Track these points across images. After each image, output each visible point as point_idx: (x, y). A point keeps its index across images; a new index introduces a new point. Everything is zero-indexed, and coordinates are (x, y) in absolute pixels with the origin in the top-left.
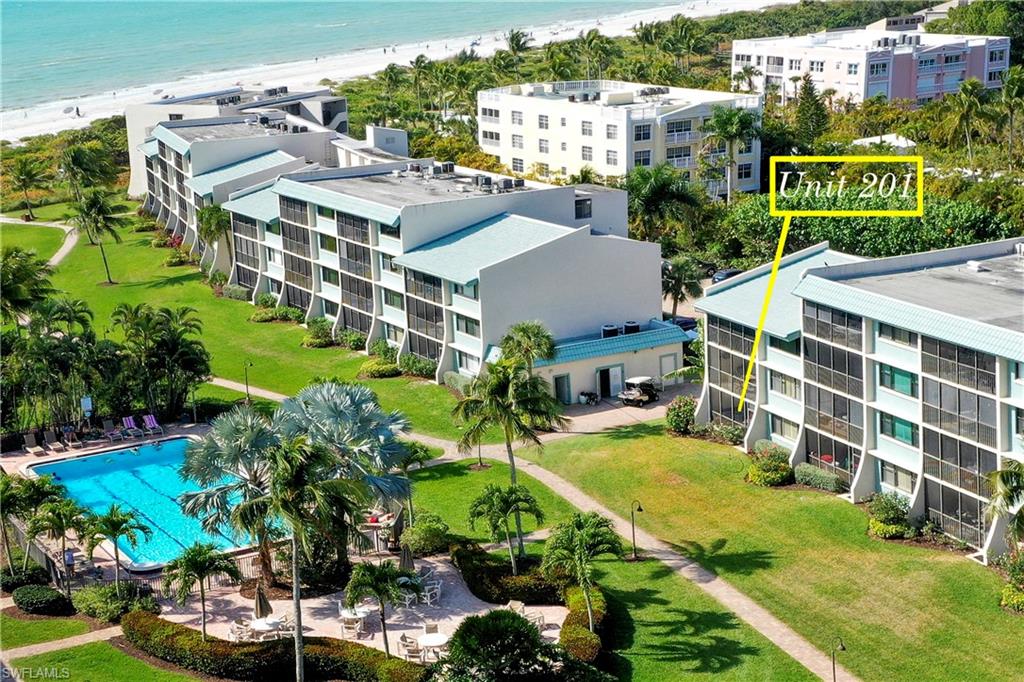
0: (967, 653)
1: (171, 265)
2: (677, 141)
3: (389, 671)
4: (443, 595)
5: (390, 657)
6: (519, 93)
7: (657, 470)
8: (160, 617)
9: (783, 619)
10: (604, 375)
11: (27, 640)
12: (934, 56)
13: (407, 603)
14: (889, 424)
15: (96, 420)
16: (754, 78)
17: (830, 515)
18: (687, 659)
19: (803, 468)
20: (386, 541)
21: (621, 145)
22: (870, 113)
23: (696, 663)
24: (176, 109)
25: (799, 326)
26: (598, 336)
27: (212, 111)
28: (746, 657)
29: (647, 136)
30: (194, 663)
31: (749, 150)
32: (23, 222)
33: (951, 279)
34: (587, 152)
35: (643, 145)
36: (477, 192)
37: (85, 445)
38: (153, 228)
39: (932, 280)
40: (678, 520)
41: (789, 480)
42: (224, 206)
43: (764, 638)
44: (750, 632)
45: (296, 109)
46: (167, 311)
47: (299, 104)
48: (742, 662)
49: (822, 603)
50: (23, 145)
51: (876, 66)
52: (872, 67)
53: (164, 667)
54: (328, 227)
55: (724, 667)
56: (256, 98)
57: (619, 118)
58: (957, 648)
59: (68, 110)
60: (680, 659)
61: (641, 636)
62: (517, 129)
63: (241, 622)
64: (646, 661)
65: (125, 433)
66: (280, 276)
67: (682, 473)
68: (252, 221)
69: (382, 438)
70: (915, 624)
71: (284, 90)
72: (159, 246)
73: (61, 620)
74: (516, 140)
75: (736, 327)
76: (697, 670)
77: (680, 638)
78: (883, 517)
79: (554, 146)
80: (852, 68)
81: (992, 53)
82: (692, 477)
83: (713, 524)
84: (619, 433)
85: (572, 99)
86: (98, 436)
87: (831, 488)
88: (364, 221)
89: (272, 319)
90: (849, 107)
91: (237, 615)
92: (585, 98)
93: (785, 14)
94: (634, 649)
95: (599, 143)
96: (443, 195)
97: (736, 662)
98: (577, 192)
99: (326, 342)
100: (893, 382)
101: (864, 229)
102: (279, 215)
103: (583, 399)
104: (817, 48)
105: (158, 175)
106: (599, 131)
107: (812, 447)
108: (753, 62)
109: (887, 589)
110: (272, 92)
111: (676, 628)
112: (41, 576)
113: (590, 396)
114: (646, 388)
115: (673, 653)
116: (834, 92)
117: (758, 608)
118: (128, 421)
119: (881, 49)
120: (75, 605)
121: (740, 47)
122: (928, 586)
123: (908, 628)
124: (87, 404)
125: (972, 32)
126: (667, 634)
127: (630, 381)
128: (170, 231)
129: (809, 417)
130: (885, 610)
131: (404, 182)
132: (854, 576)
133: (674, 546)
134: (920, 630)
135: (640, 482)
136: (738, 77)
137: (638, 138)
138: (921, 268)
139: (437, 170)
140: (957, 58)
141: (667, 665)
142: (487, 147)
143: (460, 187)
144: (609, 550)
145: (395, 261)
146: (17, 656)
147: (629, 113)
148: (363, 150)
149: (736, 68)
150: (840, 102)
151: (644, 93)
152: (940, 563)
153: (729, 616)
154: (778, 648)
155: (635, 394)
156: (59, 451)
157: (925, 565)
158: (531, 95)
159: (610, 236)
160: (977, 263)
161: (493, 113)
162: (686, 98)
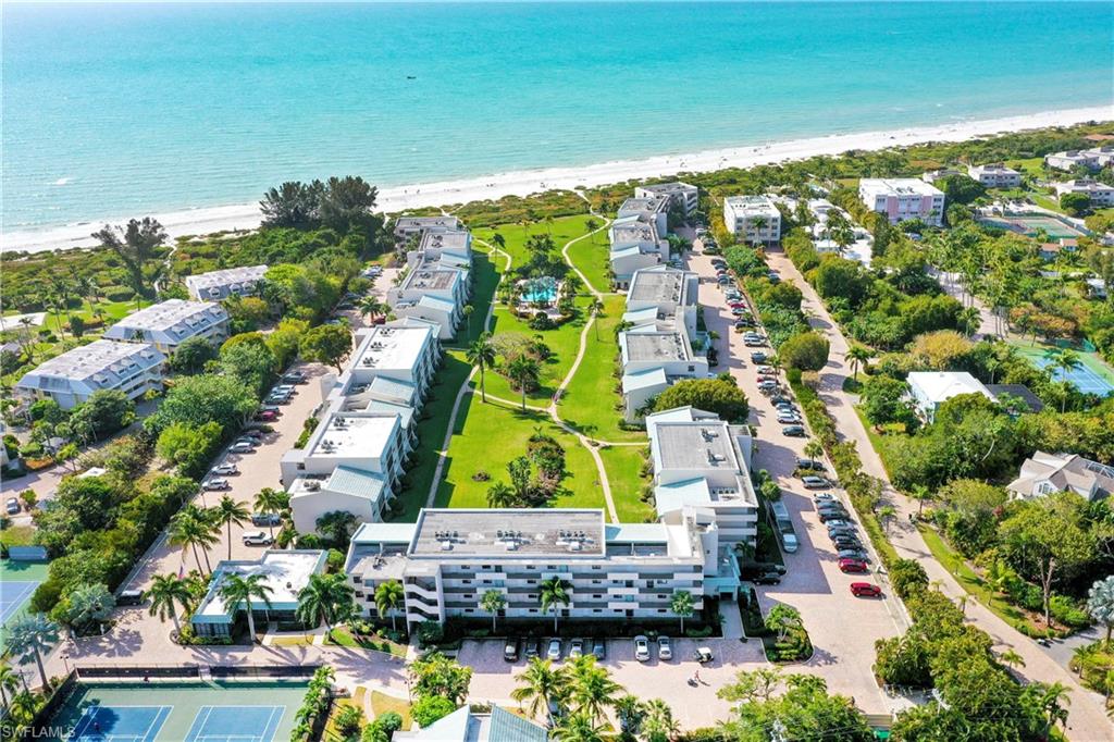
12: (907, 198)
52: (879, 200)
81: (935, 199)
140: (918, 200)
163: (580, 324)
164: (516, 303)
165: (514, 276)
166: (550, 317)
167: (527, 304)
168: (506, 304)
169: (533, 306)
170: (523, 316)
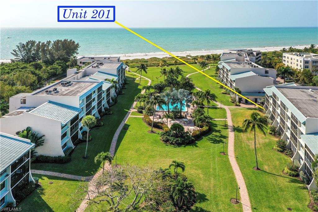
1: (215, 74)
2: (314, 65)
5: (168, 128)
6: (289, 54)
10: (256, 99)
11: (134, 115)
19: (269, 120)
21: (302, 64)
23: (213, 142)
24: (231, 51)
25: (272, 95)
26: (256, 93)
28: (221, 143)
29: (308, 63)
30: (147, 122)
34: (297, 65)
35: (307, 65)
40: (240, 123)
44: (227, 140)
47: (252, 53)
49: (245, 140)
53: (144, 122)
54: (226, 70)
55: (216, 143)
56: (246, 51)
57: (302, 59)
60: (211, 140)
61: (210, 136)
62: (288, 60)
63: (158, 119)
64: (206, 139)
71: (251, 50)
73: (141, 114)
74: (288, 62)
76: (211, 143)
78: (271, 130)
79: (293, 63)
85: (297, 56)
87: (271, 124)
94: (206, 137)
95: (299, 63)
97: (219, 143)
99: (222, 88)
106: (299, 61)
107: (273, 116)
111: (217, 136)
120: (143, 112)
122: (265, 142)
126: (214, 137)
129: (272, 111)
133: (234, 126)
135: (242, 116)
137: (306, 63)
139: (248, 63)
141: (208, 141)
142: (283, 62)
143: (249, 67)
146: (131, 116)
152: (273, 139)
153: (227, 137)
154: (228, 143)
157: (270, 139)
160: (311, 90)
161: (285, 57)
163: (221, 140)
164: (151, 112)
165: (152, 91)
166: (186, 128)
167: (161, 114)
168: (141, 112)
169: (168, 117)
170: (157, 126)
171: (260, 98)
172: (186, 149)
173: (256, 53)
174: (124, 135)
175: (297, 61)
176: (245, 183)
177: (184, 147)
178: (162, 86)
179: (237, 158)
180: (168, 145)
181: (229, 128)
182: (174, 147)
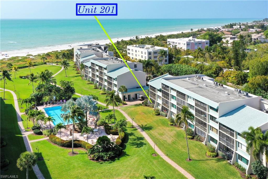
0: (177, 145)
1: (76, 74)
2: (155, 55)
3: (87, 146)
4: (101, 133)
5: (88, 144)
6: (133, 46)
7: (140, 112)
8: (56, 136)
9: (151, 139)
10: (136, 95)
11: (34, 139)
12: (197, 43)
13: (95, 134)
14: (173, 105)
15: (56, 100)
16: (170, 45)
17: (164, 121)
18: (135, 145)
19: (161, 112)
20: (95, 123)
21: (147, 55)
22: (187, 52)
23: (136, 146)
24: (81, 47)
25: (161, 87)
26: (135, 88)
27: (86, 47)
28: (144, 145)
29: (151, 54)
30: (58, 144)
31: (166, 57)
32: (56, 65)
33: (184, 81)
34: (142, 57)
35: (150, 56)
36: (120, 63)
37: (53, 105)
38: (75, 67)
39: (181, 81)
40: (141, 121)
41: (159, 114)
42: (84, 64)
43: (148, 142)
44: (146, 141)
45: (100, 48)
46: (68, 82)
47: (101, 47)
48: (143, 146)
49: (158, 136)
50: (60, 51)
51: (188, 44)
52: (187, 44)
53: (54, 144)
54: (97, 68)
55: (140, 147)
56: (94, 46)
57: (146, 51)
58: (176, 145)
59: (69, 46)
60: (134, 145)
61: (129, 141)
62: (132, 52)
63: (68, 137)
64: (129, 145)
65: (60, 103)
66: (91, 76)
67: (144, 112)
68: (87, 67)
69: (93, 105)
70: (171, 140)
71: (99, 44)
72: (76, 70)
73: (40, 136)
74: (132, 54)
75: (153, 87)
76: (136, 147)
77: (135, 142)
78: (170, 121)
79: (138, 55)
80: (184, 44)
81: (206, 43)
82: (145, 113)
83: (146, 122)
84: (136, 105)
85: (140, 48)
86: (56, 103)
87: (165, 116)
88: (102, 67)
89: (89, 84)
90: (184, 50)
91: (67, 136)
92: (142, 47)
93: (179, 35)
94: (128, 143)
95: (144, 55)
96: (115, 63)
97: (142, 146)
98: (135, 63)
99: (96, 88)
100: (173, 98)
101: (179, 71)
102: (91, 66)
103: (133, 99)
104: (180, 41)
105: (77, 58)
106: (144, 53)
107: (163, 109)
108: (170, 43)
109: (168, 134)
110: (97, 45)
111: (135, 140)
112: (39, 128)
113: (134, 99)
114: (142, 97)
115: (133, 144)
116: (182, 48)
117: (148, 137)
118: (61, 101)
119: (189, 41)
120: (43, 133)
121: (168, 40)
122: (174, 134)
123: (169, 141)
124: (54, 98)
125: (203, 39)
126: (133, 141)
127: (140, 96)
128: (78, 68)
129: (163, 103)
130: (167, 138)
131: (110, 61)
132: (164, 131)
133: (139, 125)
134: (171, 141)
135: (137, 114)
136: (168, 45)
137: (149, 54)
138: (180, 78)
139: (115, 59)
140: (201, 43)
141: (132, 146)
142: (128, 55)
143: (118, 62)
144: (124, 126)
145: (106, 74)
146: (31, 142)
147: (148, 50)
148: (106, 55)
149: (168, 43)
150: (183, 50)
151: (151, 47)
152: (177, 130)
153: (144, 138)
154: (149, 144)
155: (140, 98)
156: (49, 106)
157: (175, 130)
158: (135, 47)
159: (139, 71)
160: (188, 78)
161: (129, 49)
162: (157, 48)
163: (141, 142)
168: (40, 133)
171: (139, 93)
172: (122, 161)
173: (104, 47)
174: (46, 167)
175: (142, 53)
176: (192, 176)
177: (118, 159)
178: (40, 95)
179: (167, 155)
180: (102, 163)
181: (137, 128)
182: (110, 163)
